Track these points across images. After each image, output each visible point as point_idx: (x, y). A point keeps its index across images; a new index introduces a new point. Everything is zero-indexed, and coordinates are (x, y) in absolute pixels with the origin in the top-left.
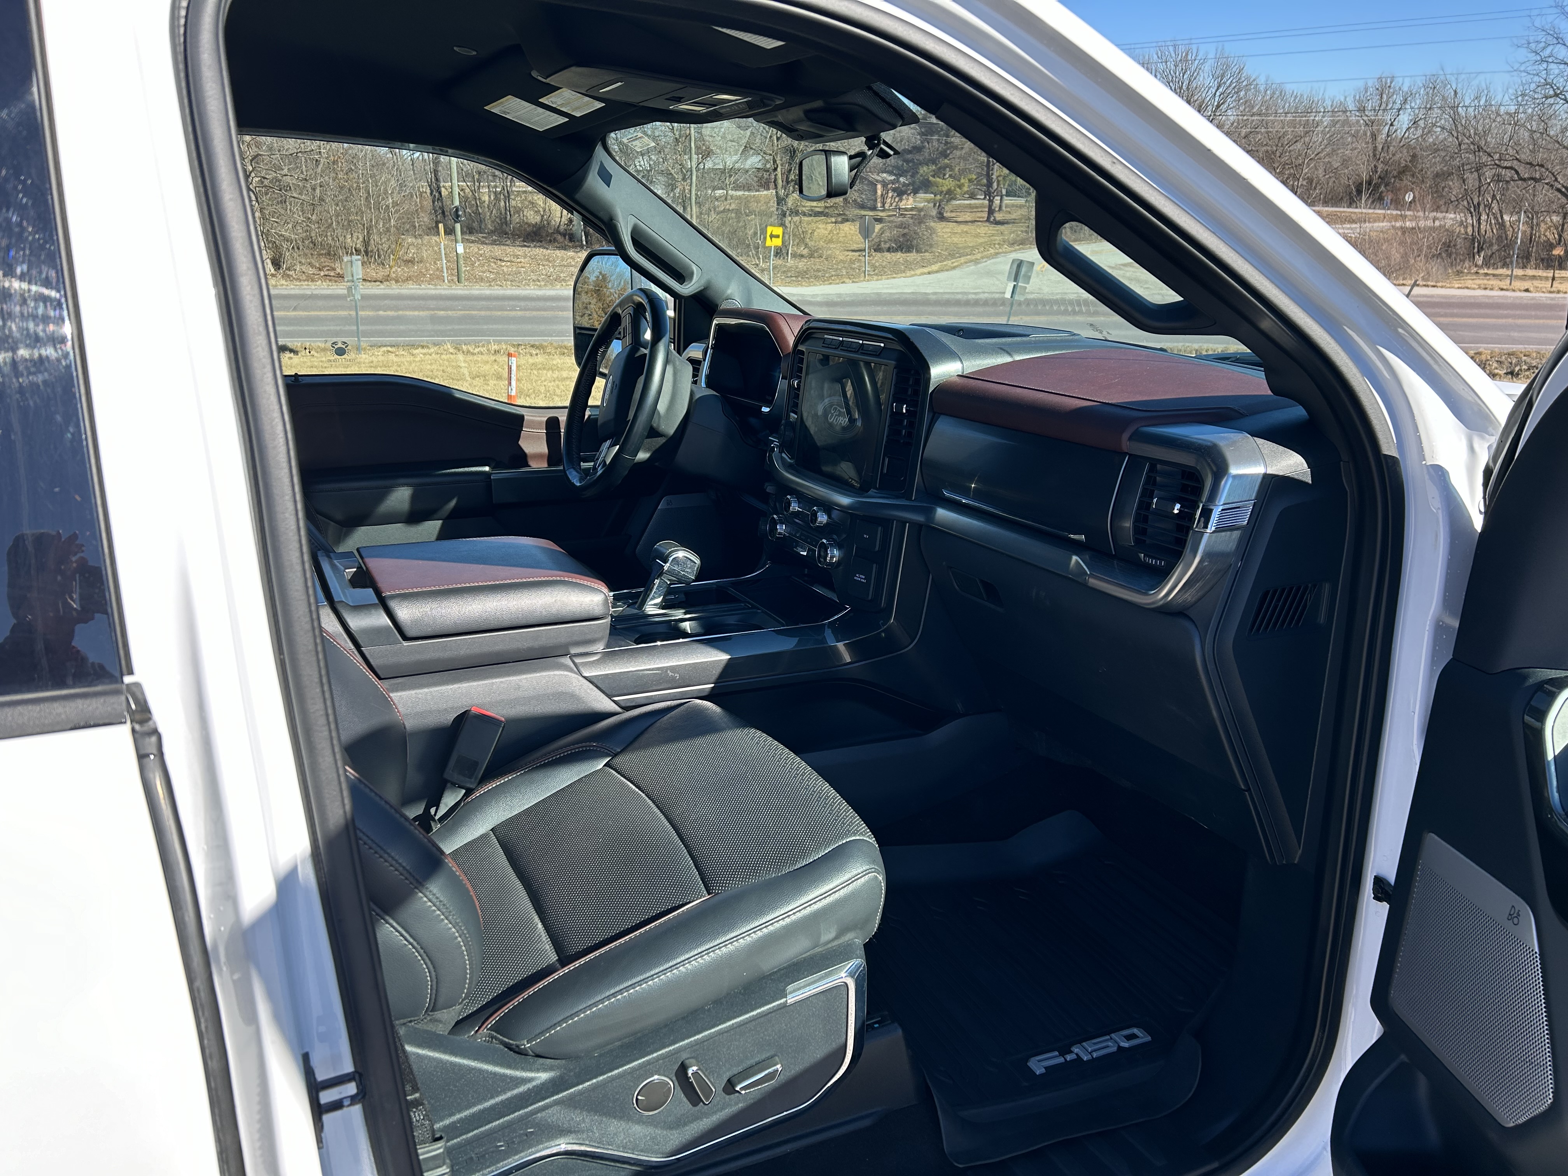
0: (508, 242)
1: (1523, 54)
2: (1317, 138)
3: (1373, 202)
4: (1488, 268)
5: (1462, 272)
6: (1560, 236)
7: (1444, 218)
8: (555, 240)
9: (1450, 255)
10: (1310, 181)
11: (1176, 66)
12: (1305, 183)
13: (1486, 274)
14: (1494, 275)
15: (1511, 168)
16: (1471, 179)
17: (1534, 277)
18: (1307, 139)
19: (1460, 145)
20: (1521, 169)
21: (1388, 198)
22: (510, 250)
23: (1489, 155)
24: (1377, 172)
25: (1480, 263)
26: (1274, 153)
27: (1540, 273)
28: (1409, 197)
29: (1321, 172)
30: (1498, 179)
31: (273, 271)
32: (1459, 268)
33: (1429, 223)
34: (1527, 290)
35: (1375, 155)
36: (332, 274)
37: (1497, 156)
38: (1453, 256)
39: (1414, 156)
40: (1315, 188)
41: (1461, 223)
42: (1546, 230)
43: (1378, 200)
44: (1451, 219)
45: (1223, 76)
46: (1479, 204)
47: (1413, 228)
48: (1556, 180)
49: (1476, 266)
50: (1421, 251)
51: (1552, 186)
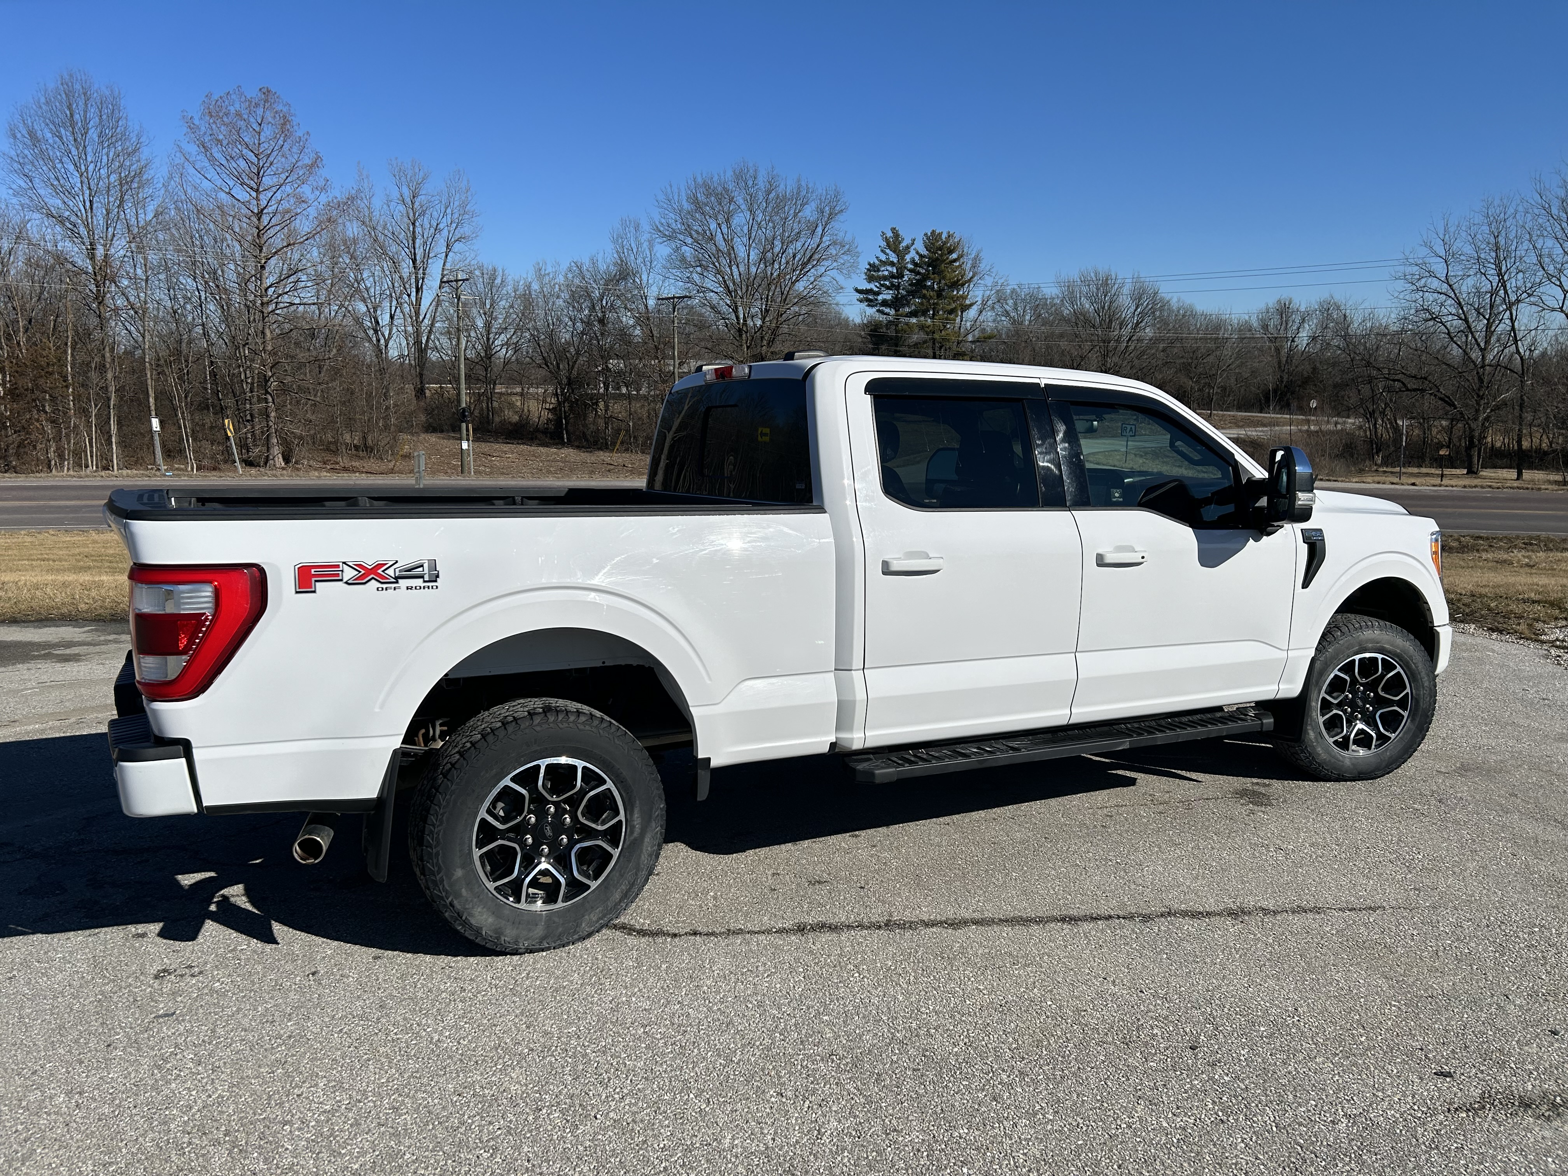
0: (492, 440)
1: (1401, 285)
2: (1227, 352)
3: (1281, 408)
4: (1387, 467)
5: (1363, 470)
6: (1450, 439)
7: (1345, 422)
8: (536, 438)
9: (1352, 456)
10: (1224, 389)
11: (1098, 289)
12: (1219, 391)
13: (1385, 472)
14: (1392, 473)
15: (1398, 380)
16: (1366, 390)
17: (1427, 475)
18: (1218, 353)
19: (1352, 361)
20: (1406, 380)
21: (1294, 405)
22: (496, 446)
23: (1379, 369)
24: (1282, 382)
25: (1379, 462)
26: (1190, 364)
27: (1433, 471)
28: (1314, 404)
29: (1233, 380)
30: (1389, 389)
31: (283, 464)
32: (1361, 466)
33: (1331, 427)
34: (1413, 484)
35: (1280, 367)
36: (337, 467)
37: (1386, 371)
38: (1356, 456)
39: (1314, 369)
40: (1229, 395)
41: (1360, 427)
42: (1437, 433)
43: (1285, 406)
44: (1351, 423)
45: (1140, 299)
46: (1374, 411)
47: (1317, 432)
48: (1438, 391)
49: (1376, 465)
50: (1325, 452)
51: (1435, 396)
